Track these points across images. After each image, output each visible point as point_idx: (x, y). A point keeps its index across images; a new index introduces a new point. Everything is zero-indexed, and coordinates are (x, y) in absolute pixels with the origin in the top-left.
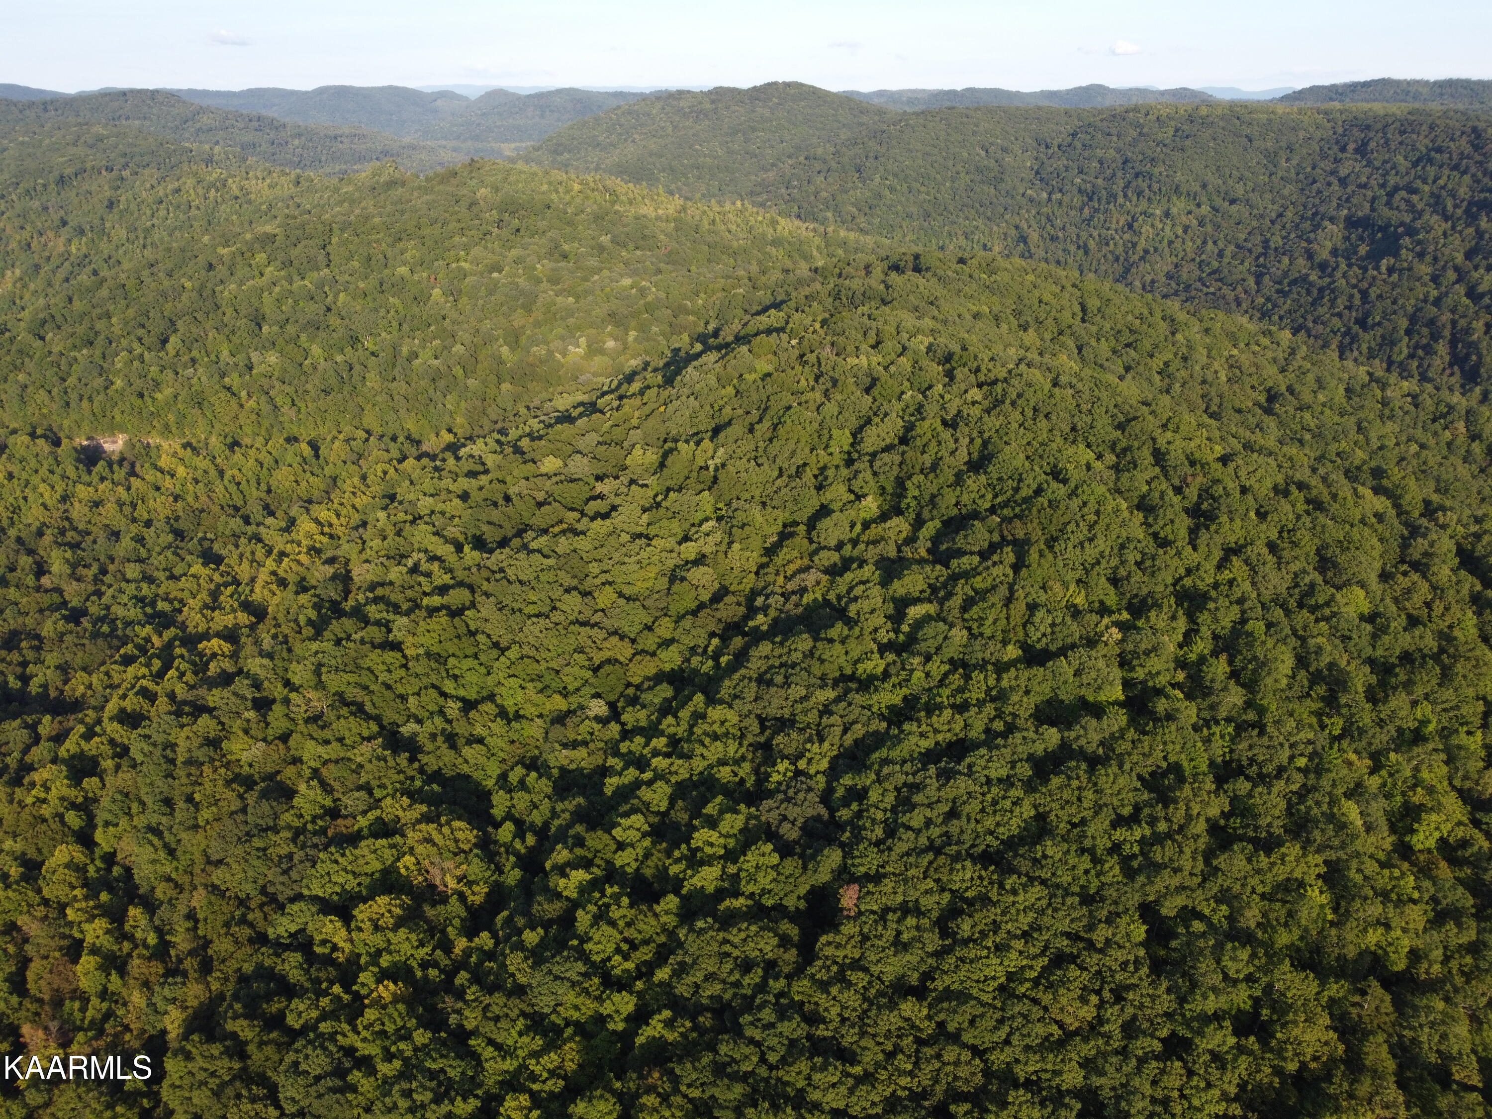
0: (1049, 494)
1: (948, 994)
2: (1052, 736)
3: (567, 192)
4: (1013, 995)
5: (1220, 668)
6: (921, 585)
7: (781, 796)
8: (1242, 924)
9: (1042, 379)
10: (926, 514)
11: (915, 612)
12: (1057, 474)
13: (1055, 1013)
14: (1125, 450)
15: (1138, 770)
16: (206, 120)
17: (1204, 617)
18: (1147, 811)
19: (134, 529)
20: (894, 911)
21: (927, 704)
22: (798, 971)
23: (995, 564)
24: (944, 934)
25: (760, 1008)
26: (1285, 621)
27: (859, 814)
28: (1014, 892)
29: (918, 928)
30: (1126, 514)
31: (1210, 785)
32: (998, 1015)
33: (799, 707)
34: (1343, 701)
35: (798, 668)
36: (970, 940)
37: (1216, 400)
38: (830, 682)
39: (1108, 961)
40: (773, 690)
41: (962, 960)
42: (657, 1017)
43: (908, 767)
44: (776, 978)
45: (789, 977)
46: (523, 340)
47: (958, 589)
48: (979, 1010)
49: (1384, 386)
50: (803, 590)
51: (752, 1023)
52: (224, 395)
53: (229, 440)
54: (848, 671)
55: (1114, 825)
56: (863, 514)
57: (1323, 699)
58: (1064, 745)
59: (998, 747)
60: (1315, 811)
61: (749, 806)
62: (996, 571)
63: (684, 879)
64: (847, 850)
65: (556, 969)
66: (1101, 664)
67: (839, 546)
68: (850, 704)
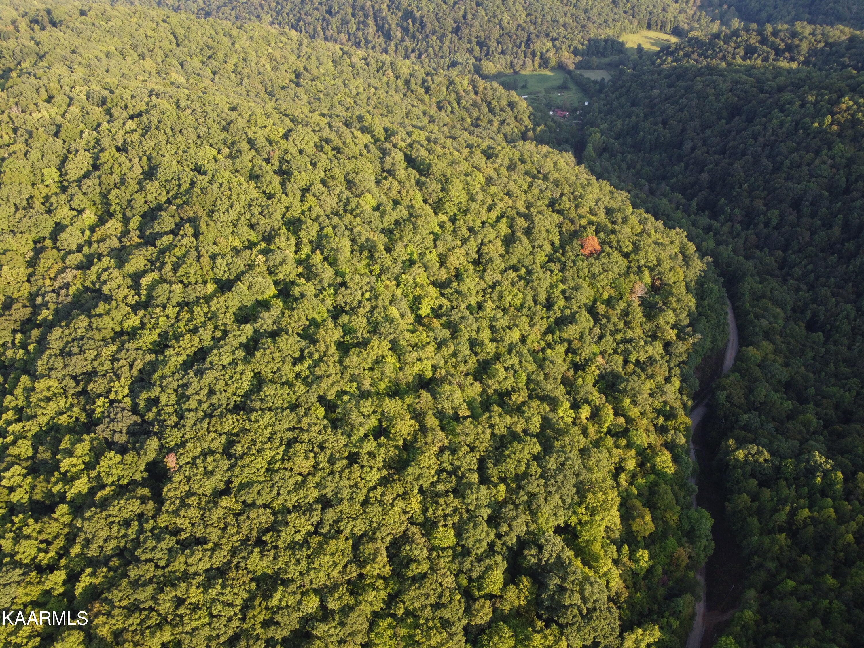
0: (199, 185)
1: (242, 486)
2: (248, 329)
4: (274, 471)
5: (317, 258)
6: (143, 262)
7: (107, 420)
8: (364, 388)
9: (169, 106)
10: (129, 213)
11: (146, 281)
12: (198, 170)
13: (296, 470)
14: (233, 143)
15: (296, 331)
17: (302, 234)
18: (306, 351)
20: (199, 457)
21: (174, 334)
22: (158, 511)
23: (183, 237)
24: (229, 456)
25: (145, 542)
26: (340, 222)
27: (159, 413)
28: (257, 421)
29: (215, 461)
30: (245, 185)
31: (331, 325)
32: (270, 484)
33: (96, 363)
34: (376, 256)
35: (85, 340)
36: (244, 454)
37: (269, 84)
38: (110, 340)
39: (312, 434)
40: (74, 358)
41: (243, 466)
42: (84, 575)
43: (177, 376)
44: (147, 521)
45: (154, 517)
47: (167, 259)
48: (260, 487)
49: (350, 56)
50: (67, 286)
51: (143, 552)
54: (118, 329)
55: (294, 364)
56: (87, 223)
57: (368, 258)
58: (256, 331)
59: (222, 346)
60: (379, 318)
61: (88, 433)
62: (186, 241)
63: (65, 492)
64: (160, 436)
66: (260, 279)
67: (80, 249)
68: (128, 350)
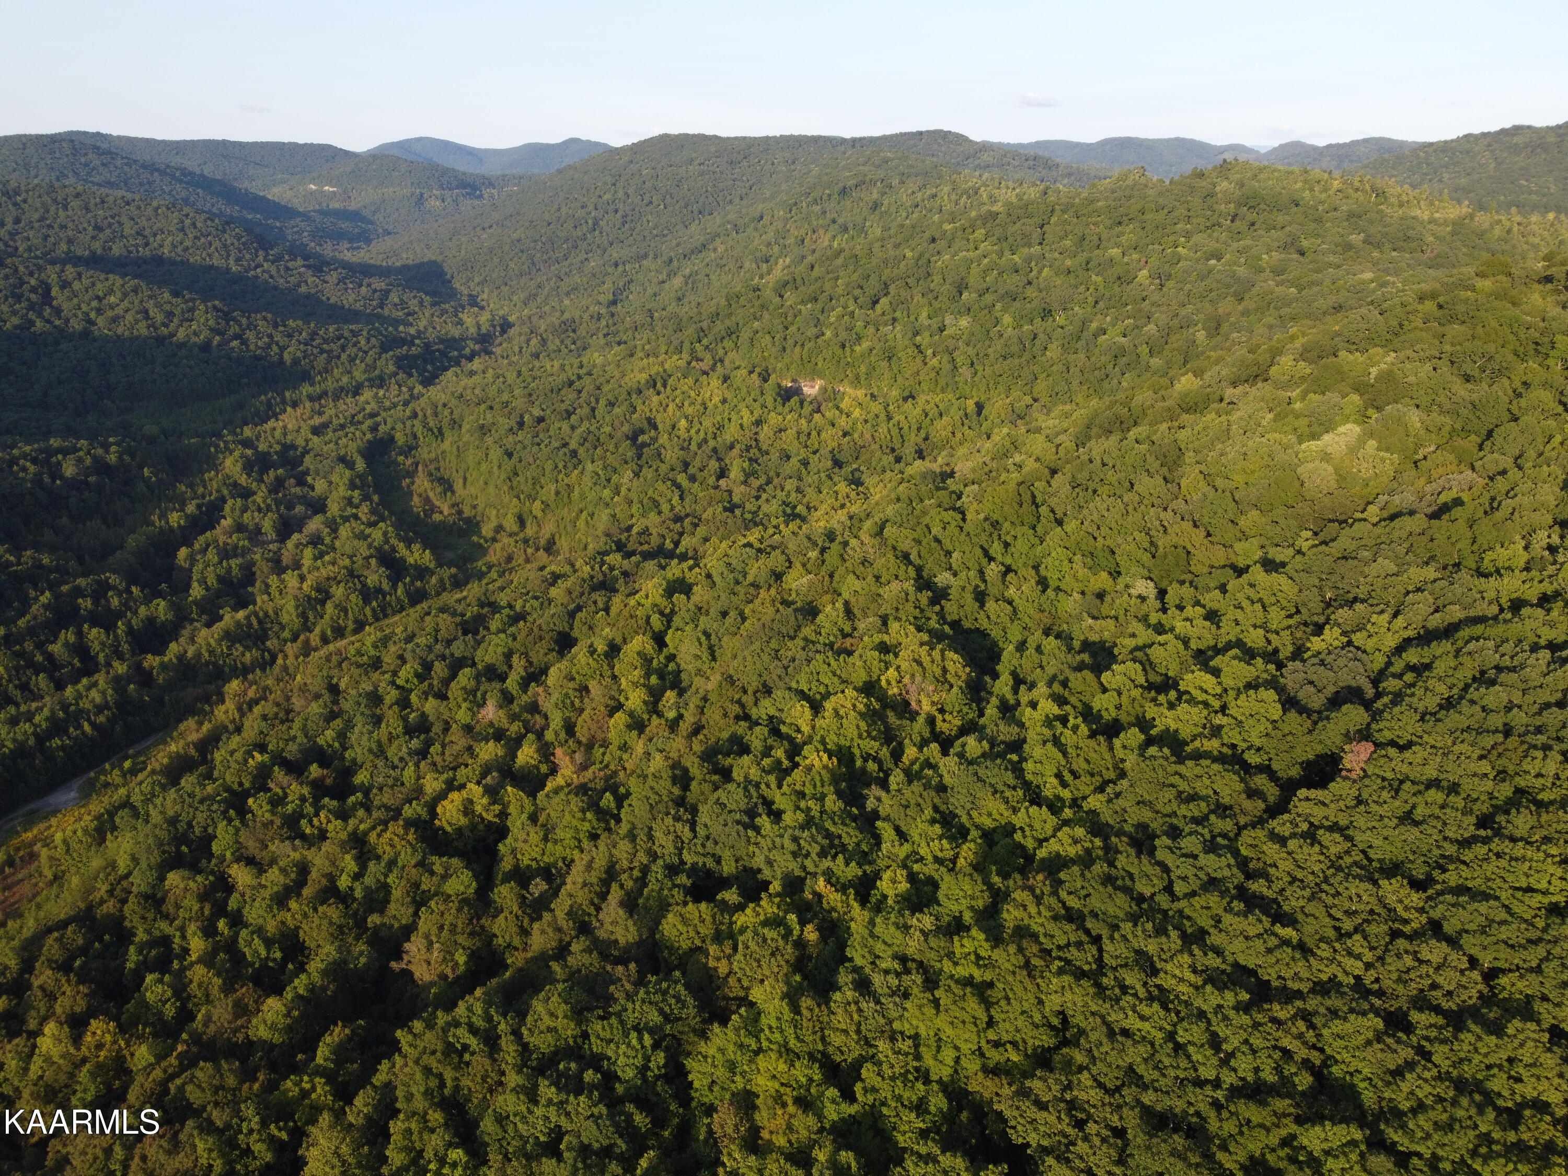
3: (1325, 190)
7: (1314, 661)
16: (986, 158)
19: (803, 453)
20: (1415, 783)
22: (1256, 822)
24: (1483, 824)
27: (1411, 684)
35: (1395, 545)
44: (1223, 819)
46: (1225, 327)
51: (1168, 849)
52: (912, 351)
53: (906, 393)
65: (982, 772)
68: (1452, 583)
